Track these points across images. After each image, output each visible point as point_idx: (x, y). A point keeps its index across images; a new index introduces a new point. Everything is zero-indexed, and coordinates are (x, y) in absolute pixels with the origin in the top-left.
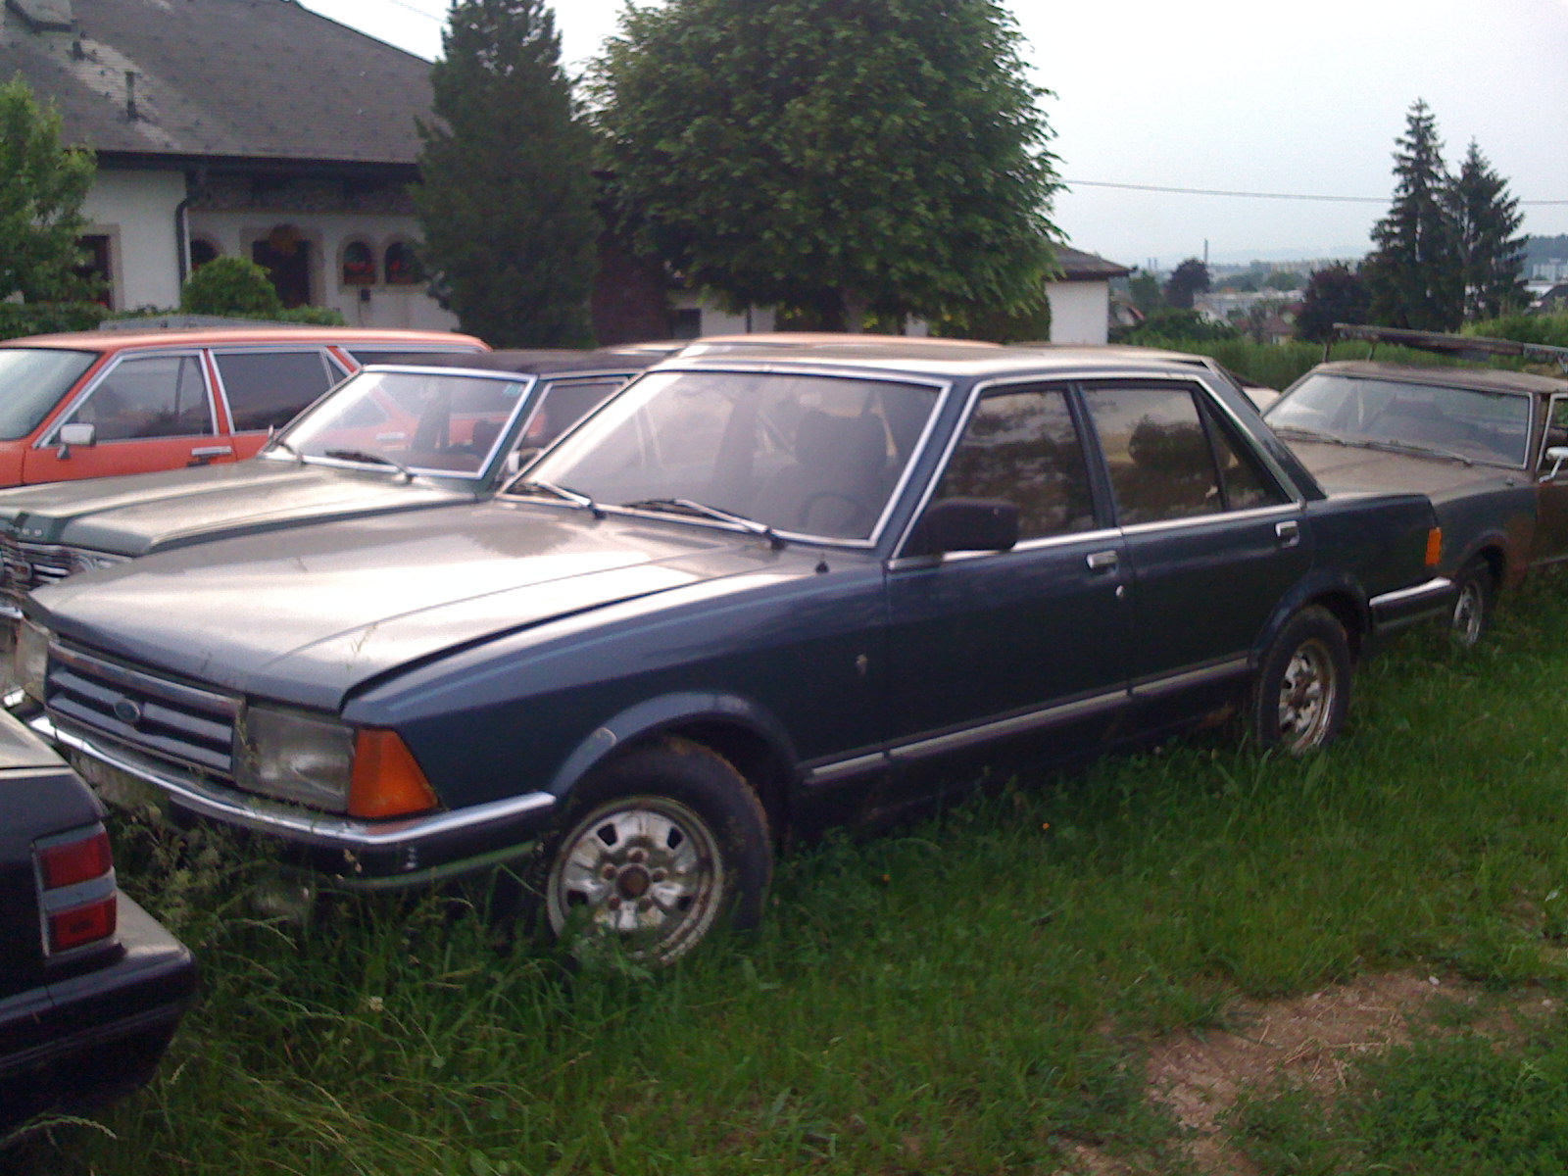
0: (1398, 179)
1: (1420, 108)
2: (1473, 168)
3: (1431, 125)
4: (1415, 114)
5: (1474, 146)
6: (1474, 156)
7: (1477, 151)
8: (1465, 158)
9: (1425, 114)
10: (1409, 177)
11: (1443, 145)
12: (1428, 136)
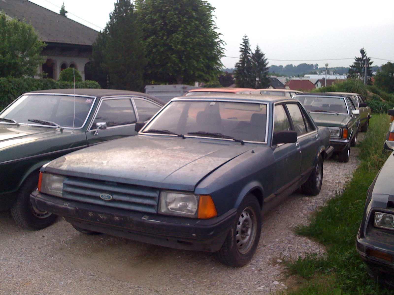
0: (241, 53)
1: (245, 37)
2: (257, 51)
3: (248, 41)
4: (244, 38)
5: (258, 46)
6: (258, 48)
7: (258, 47)
8: (256, 49)
9: (247, 38)
10: (243, 53)
11: (250, 46)
12: (247, 43)
